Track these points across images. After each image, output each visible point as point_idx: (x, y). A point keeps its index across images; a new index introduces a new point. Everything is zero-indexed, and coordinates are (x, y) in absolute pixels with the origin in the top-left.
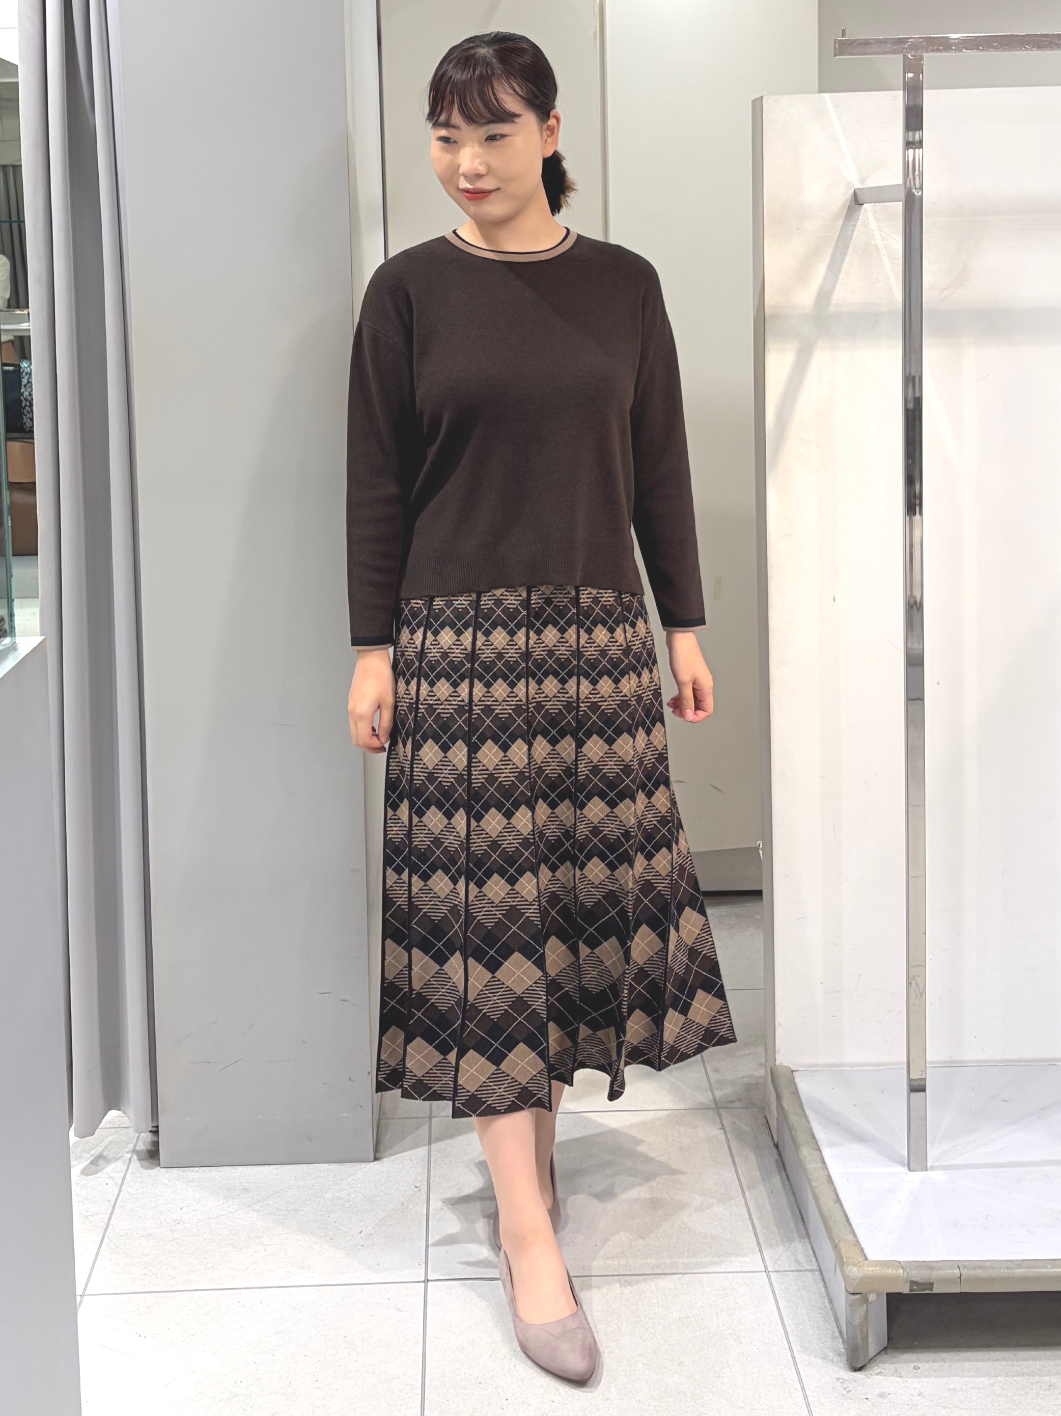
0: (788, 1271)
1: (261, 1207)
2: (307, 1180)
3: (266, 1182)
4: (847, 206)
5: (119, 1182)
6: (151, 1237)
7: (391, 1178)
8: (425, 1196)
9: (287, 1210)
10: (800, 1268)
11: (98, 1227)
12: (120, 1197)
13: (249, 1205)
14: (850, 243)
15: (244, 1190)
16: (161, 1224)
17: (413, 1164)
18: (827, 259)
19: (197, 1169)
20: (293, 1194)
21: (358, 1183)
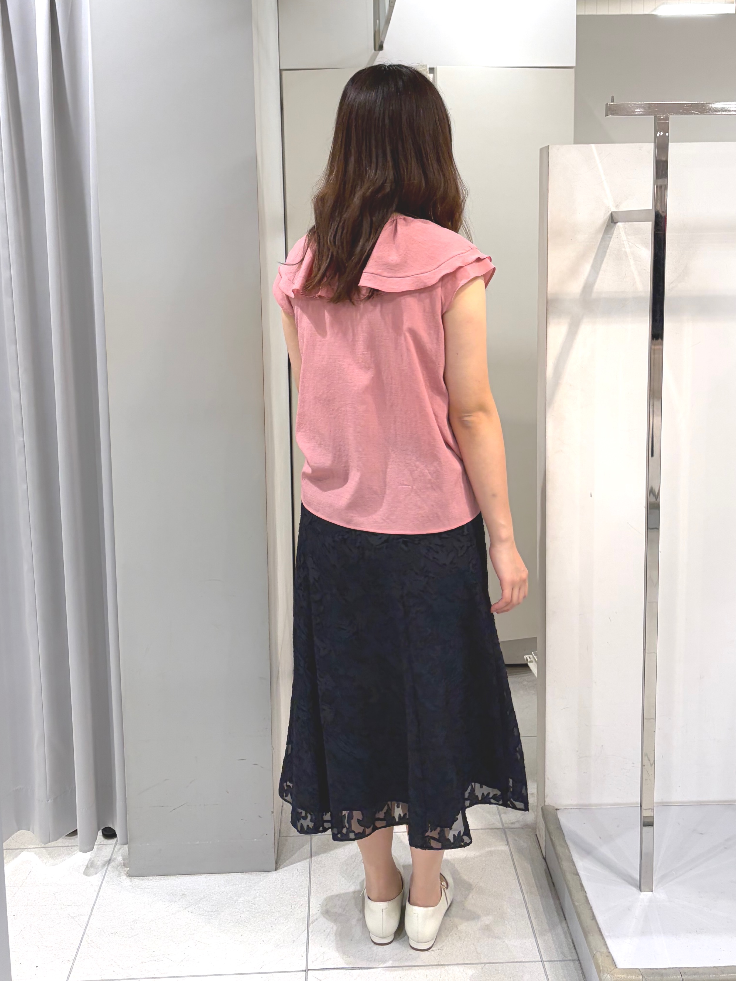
0: (557, 961)
1: (194, 909)
2: (226, 887)
3: (198, 889)
4: (606, 224)
5: (97, 889)
6: (116, 934)
7: (284, 885)
8: (307, 898)
9: (212, 912)
10: (565, 959)
11: (81, 926)
12: (97, 901)
13: (186, 908)
14: (607, 249)
15: (183, 894)
16: (124, 923)
17: (299, 873)
18: (591, 261)
19: (151, 878)
20: (216, 898)
21: (262, 889)
